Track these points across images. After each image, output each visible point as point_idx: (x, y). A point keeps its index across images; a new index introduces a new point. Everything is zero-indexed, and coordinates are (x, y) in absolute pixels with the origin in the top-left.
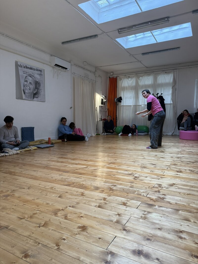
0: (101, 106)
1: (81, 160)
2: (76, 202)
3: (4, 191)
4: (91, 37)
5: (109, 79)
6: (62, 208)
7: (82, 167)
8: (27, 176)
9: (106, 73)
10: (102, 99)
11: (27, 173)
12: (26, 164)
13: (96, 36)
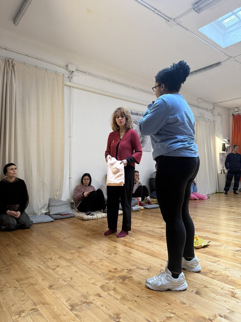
0: (222, 153)
1: (208, 231)
2: (228, 309)
3: (119, 269)
4: (211, 66)
5: (233, 117)
6: (209, 317)
7: (214, 245)
8: (141, 249)
9: (228, 109)
10: (223, 144)
11: (141, 245)
12: (136, 230)
13: (218, 64)
